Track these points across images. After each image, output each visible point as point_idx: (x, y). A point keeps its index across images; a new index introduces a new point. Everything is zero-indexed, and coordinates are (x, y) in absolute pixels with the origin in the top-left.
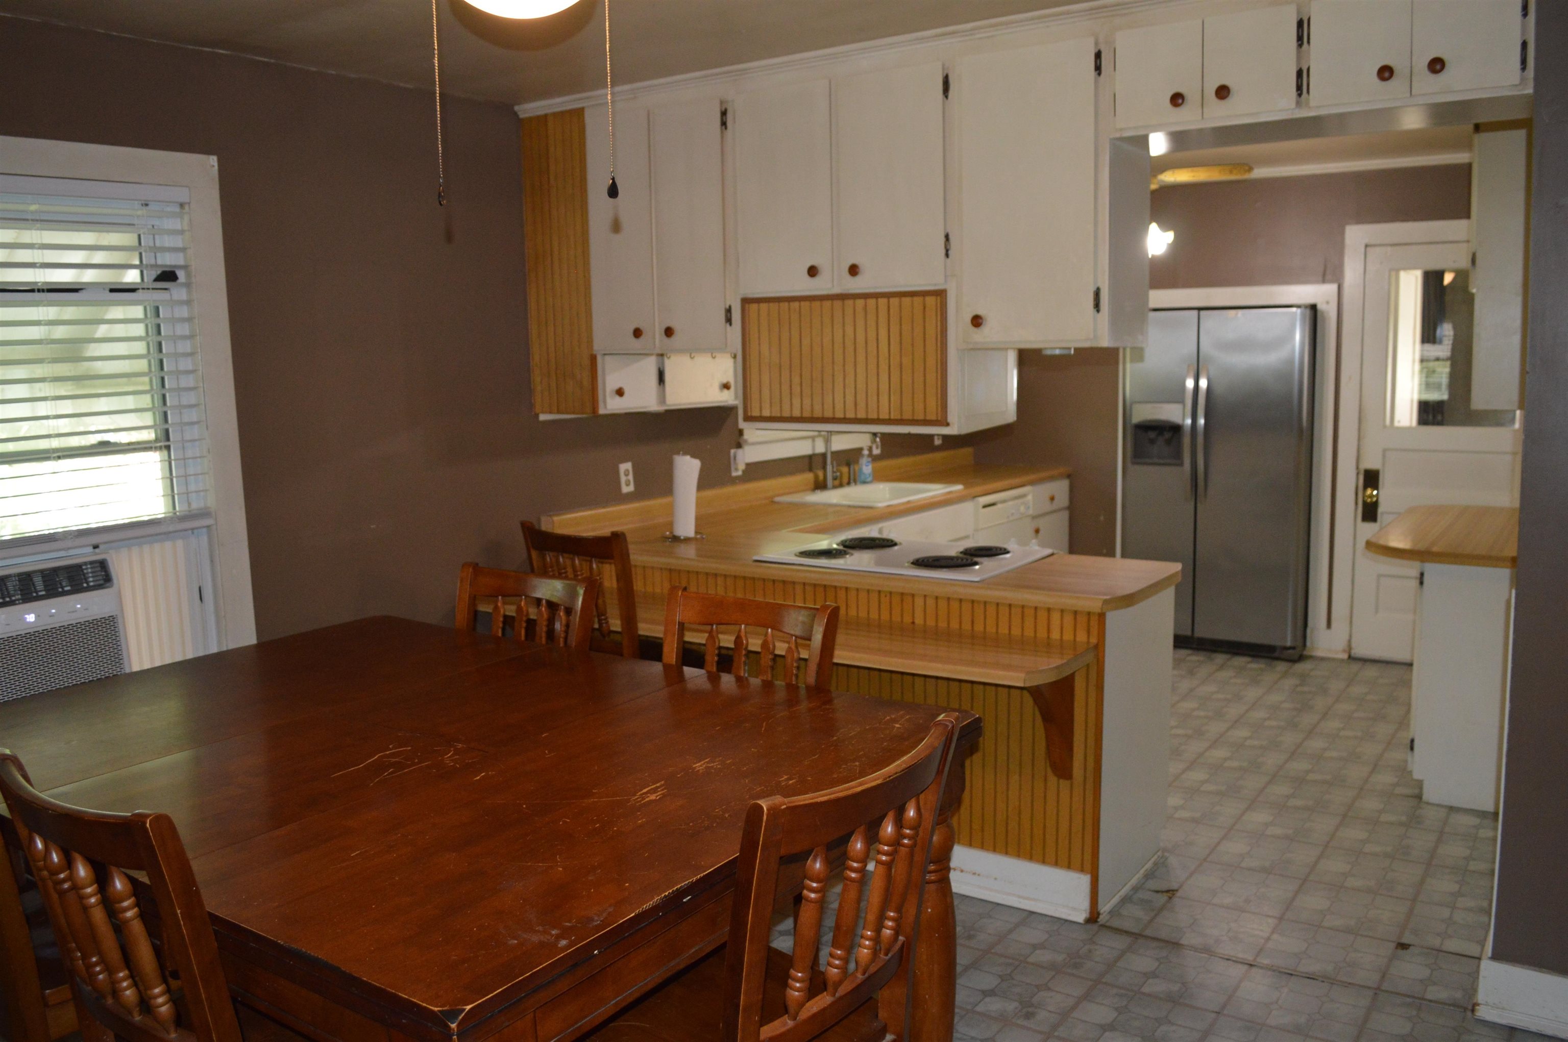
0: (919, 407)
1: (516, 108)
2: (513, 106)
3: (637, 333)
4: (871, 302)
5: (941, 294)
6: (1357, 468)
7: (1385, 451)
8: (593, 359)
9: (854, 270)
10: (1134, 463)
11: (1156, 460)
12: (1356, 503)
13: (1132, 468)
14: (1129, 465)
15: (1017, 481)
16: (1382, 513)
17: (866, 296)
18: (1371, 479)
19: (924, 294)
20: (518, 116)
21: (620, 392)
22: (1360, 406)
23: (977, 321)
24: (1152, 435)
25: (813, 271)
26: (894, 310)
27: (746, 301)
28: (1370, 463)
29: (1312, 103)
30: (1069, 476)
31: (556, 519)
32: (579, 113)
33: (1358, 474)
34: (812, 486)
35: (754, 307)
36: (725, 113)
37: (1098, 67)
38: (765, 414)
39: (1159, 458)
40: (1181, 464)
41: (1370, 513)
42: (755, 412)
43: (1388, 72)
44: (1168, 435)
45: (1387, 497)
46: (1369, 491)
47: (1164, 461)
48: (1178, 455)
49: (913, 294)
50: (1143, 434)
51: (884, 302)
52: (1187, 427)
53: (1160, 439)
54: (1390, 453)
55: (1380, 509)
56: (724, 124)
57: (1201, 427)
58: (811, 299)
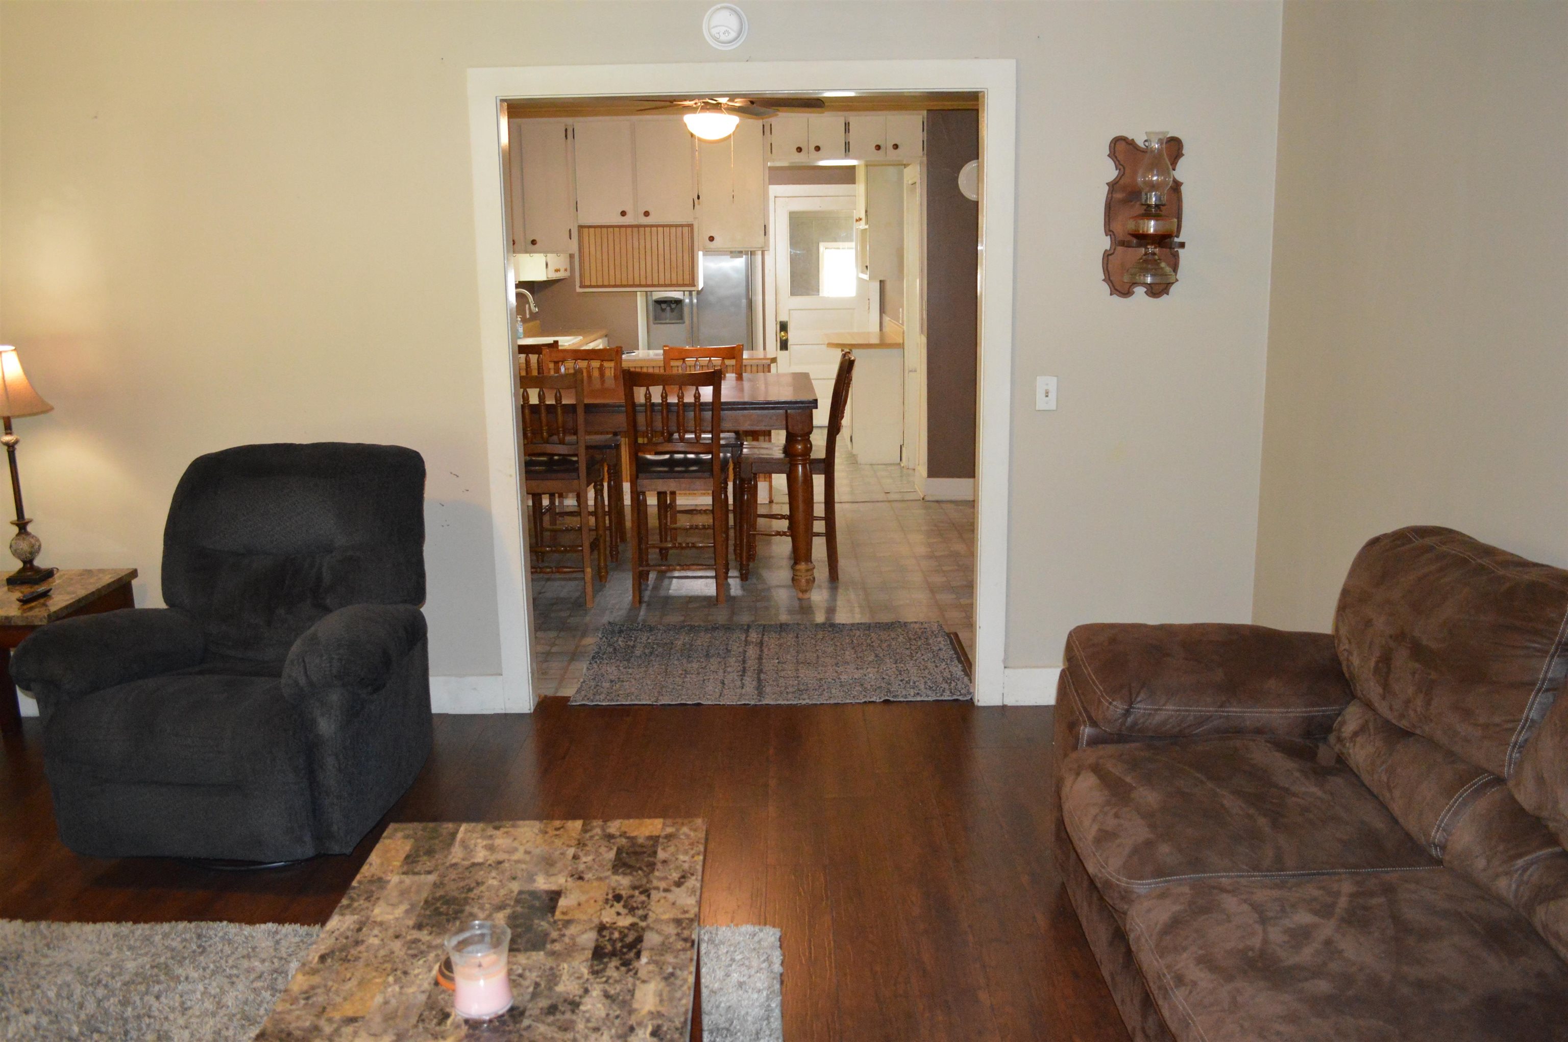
0: (680, 278)
4: (654, 229)
5: (691, 226)
6: (776, 321)
7: (789, 310)
9: (647, 214)
10: (654, 324)
11: (668, 321)
12: (777, 340)
13: (653, 326)
15: (592, 337)
16: (791, 344)
17: (651, 226)
18: (784, 327)
19: (682, 226)
22: (776, 286)
23: (712, 239)
24: (664, 306)
25: (623, 213)
26: (667, 234)
27: (581, 227)
28: (783, 318)
30: (606, 336)
33: (776, 324)
35: (586, 230)
36: (566, 130)
37: (764, 132)
38: (593, 284)
39: (670, 319)
40: (684, 323)
41: (784, 345)
42: (588, 283)
43: (878, 147)
44: (673, 306)
45: (793, 336)
46: (783, 333)
47: (673, 321)
48: (681, 317)
49: (676, 226)
50: (658, 306)
51: (660, 229)
52: (687, 301)
53: (668, 308)
54: (791, 312)
55: (789, 344)
56: (566, 136)
57: (695, 301)
58: (620, 227)
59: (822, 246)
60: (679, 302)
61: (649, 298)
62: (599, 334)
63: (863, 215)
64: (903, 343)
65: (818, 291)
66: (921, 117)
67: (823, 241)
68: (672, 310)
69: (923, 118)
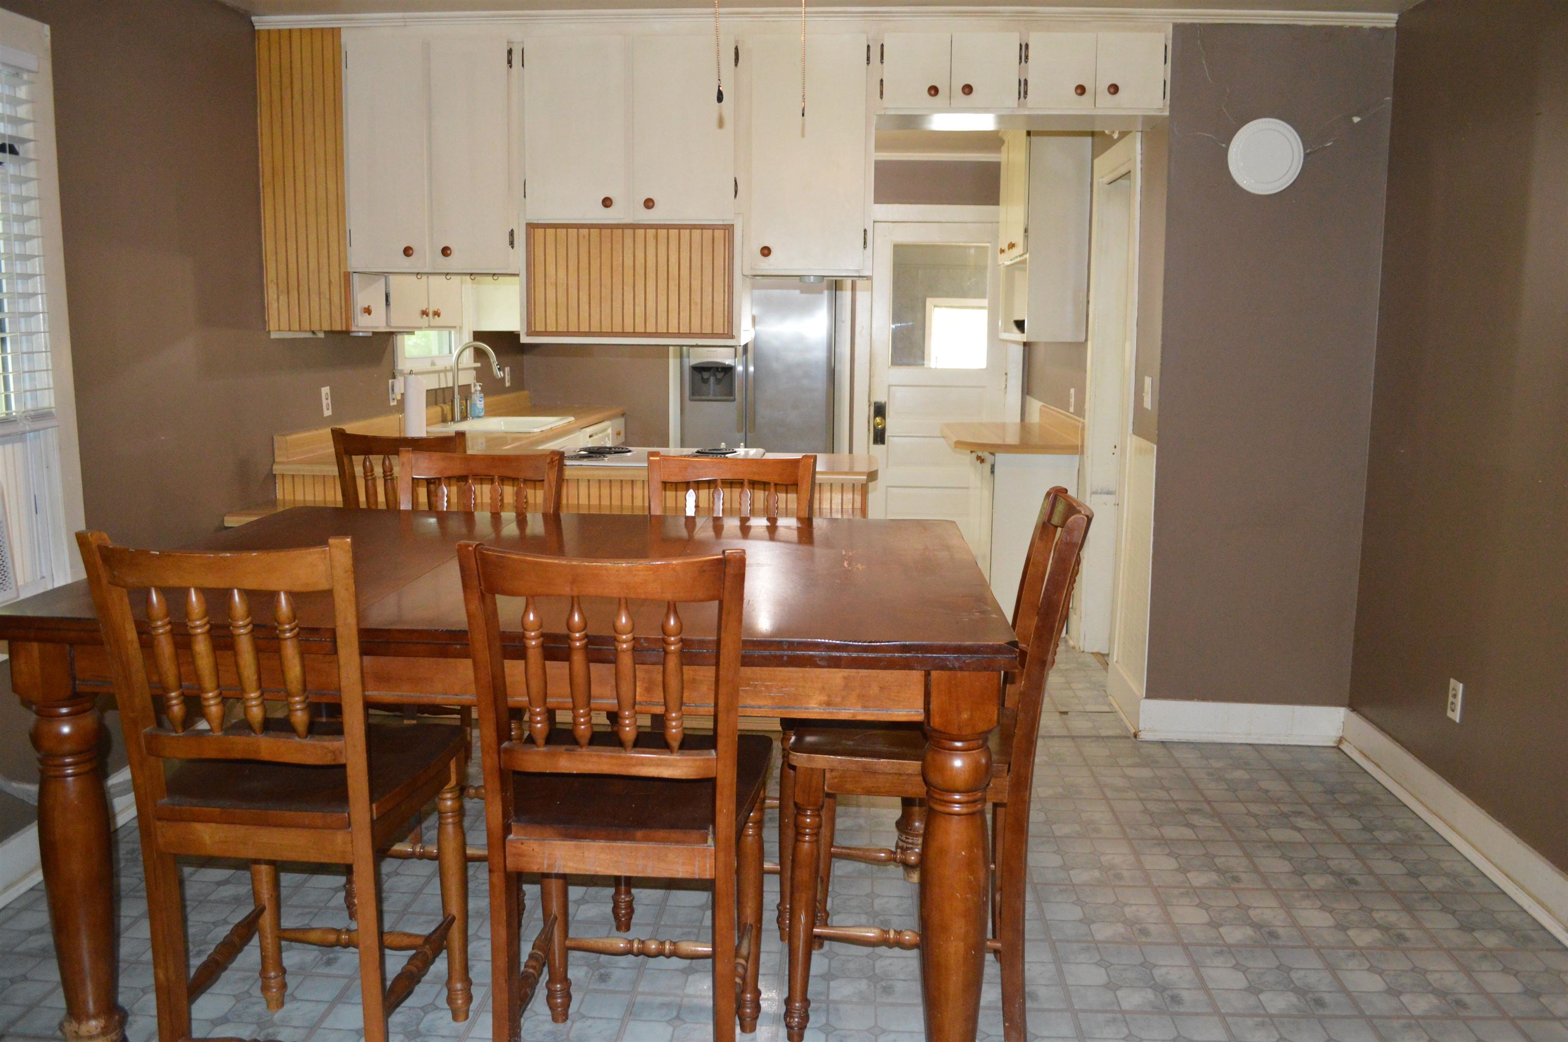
0: (707, 322)
1: (253, 18)
2: (251, 16)
3: (408, 251)
4: (662, 232)
5: (728, 229)
6: (869, 401)
7: (889, 386)
8: (347, 277)
9: (649, 204)
10: (691, 400)
11: (711, 397)
12: (869, 430)
13: (689, 404)
14: (687, 402)
15: (594, 418)
16: (889, 436)
17: (657, 227)
18: (880, 410)
19: (713, 227)
20: (254, 26)
21: (368, 311)
22: (871, 351)
23: (766, 251)
24: (706, 375)
25: (607, 202)
26: (685, 239)
27: (531, 227)
28: (880, 398)
29: (1029, 106)
30: (623, 415)
31: (288, 438)
32: (335, 33)
33: (869, 406)
34: (440, 419)
35: (539, 232)
36: (510, 52)
37: (868, 59)
38: (550, 329)
39: (715, 395)
40: (734, 400)
41: (879, 437)
42: (540, 328)
43: (1081, 90)
44: (720, 375)
45: (892, 424)
46: (878, 420)
47: (719, 398)
48: (729, 393)
49: (702, 227)
50: (698, 376)
51: (674, 233)
52: (740, 368)
53: (712, 379)
54: (893, 389)
55: (887, 434)
56: (510, 62)
57: (751, 369)
58: (601, 227)
59: (930, 302)
60: (728, 370)
61: (686, 360)
62: (607, 413)
63: (1019, 239)
64: (1082, 446)
65: (923, 358)
66: (1163, 35)
67: (931, 297)
68: (719, 381)
69: (1166, 39)
